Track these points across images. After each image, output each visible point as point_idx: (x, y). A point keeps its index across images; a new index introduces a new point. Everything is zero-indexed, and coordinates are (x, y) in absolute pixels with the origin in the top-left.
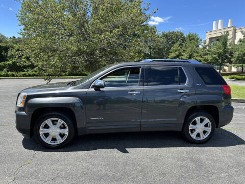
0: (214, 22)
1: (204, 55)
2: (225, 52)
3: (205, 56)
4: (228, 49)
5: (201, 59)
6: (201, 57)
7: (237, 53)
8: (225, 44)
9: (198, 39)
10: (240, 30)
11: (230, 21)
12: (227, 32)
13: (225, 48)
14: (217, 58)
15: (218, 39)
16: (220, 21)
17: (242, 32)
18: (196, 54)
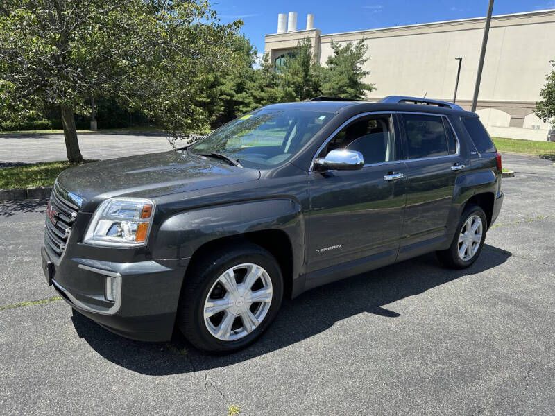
0: (280, 16)
1: (267, 86)
2: (306, 81)
3: (269, 89)
4: (312, 76)
5: (263, 94)
6: (262, 91)
7: (327, 86)
8: (306, 65)
9: (249, 49)
10: (329, 40)
11: (309, 17)
12: (309, 40)
13: (306, 75)
14: (293, 93)
15: (291, 53)
16: (291, 14)
17: (332, 43)
18: (252, 84)
